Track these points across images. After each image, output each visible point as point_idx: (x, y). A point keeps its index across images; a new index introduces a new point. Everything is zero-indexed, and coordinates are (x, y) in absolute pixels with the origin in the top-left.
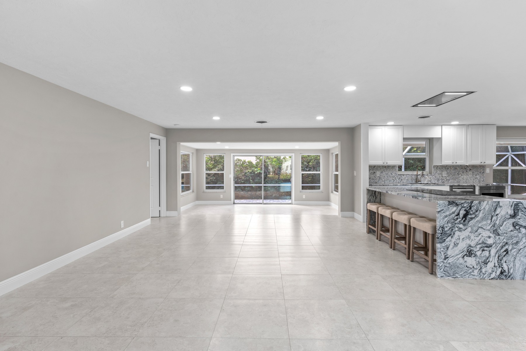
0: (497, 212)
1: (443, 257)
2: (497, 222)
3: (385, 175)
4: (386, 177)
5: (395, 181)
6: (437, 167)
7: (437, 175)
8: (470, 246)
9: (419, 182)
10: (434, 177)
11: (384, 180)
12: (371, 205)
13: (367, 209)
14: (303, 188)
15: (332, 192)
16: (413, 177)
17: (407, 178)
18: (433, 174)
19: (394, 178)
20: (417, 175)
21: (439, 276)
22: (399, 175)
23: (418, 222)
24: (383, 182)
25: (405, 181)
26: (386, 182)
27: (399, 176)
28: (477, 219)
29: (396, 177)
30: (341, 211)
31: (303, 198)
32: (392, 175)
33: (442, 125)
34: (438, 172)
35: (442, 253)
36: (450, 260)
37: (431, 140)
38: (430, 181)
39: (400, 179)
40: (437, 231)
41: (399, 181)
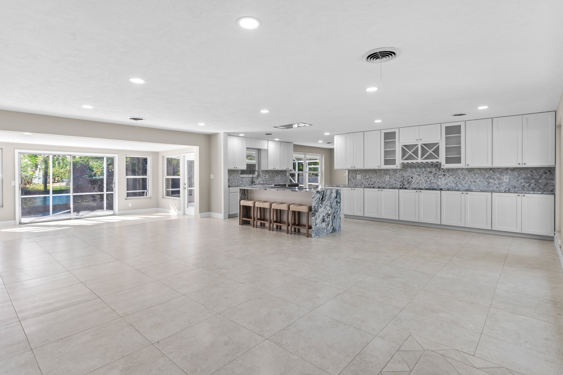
0: (332, 196)
1: (315, 225)
2: (332, 201)
3: (232, 178)
4: (233, 179)
5: (239, 183)
6: (263, 171)
7: (263, 177)
8: (324, 216)
9: (254, 183)
10: (261, 179)
11: (231, 182)
12: (245, 201)
13: (240, 206)
14: (128, 195)
15: (163, 197)
16: (250, 179)
17: (246, 180)
18: (261, 177)
19: (238, 181)
20: (253, 178)
21: (313, 236)
22: (241, 177)
23: (296, 207)
24: (231, 184)
25: (245, 183)
26: (233, 184)
27: (241, 179)
28: (326, 200)
29: (239, 179)
30: (200, 212)
31: (129, 206)
32: (237, 178)
33: (268, 140)
34: (264, 175)
35: (315, 222)
36: (317, 226)
37: (259, 150)
38: (259, 182)
39: (242, 181)
40: (312, 210)
41: (241, 183)
